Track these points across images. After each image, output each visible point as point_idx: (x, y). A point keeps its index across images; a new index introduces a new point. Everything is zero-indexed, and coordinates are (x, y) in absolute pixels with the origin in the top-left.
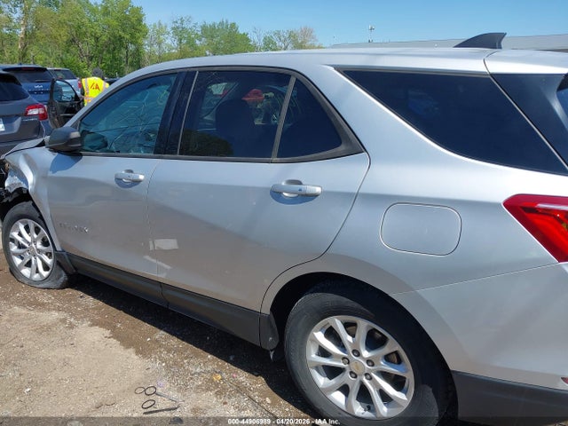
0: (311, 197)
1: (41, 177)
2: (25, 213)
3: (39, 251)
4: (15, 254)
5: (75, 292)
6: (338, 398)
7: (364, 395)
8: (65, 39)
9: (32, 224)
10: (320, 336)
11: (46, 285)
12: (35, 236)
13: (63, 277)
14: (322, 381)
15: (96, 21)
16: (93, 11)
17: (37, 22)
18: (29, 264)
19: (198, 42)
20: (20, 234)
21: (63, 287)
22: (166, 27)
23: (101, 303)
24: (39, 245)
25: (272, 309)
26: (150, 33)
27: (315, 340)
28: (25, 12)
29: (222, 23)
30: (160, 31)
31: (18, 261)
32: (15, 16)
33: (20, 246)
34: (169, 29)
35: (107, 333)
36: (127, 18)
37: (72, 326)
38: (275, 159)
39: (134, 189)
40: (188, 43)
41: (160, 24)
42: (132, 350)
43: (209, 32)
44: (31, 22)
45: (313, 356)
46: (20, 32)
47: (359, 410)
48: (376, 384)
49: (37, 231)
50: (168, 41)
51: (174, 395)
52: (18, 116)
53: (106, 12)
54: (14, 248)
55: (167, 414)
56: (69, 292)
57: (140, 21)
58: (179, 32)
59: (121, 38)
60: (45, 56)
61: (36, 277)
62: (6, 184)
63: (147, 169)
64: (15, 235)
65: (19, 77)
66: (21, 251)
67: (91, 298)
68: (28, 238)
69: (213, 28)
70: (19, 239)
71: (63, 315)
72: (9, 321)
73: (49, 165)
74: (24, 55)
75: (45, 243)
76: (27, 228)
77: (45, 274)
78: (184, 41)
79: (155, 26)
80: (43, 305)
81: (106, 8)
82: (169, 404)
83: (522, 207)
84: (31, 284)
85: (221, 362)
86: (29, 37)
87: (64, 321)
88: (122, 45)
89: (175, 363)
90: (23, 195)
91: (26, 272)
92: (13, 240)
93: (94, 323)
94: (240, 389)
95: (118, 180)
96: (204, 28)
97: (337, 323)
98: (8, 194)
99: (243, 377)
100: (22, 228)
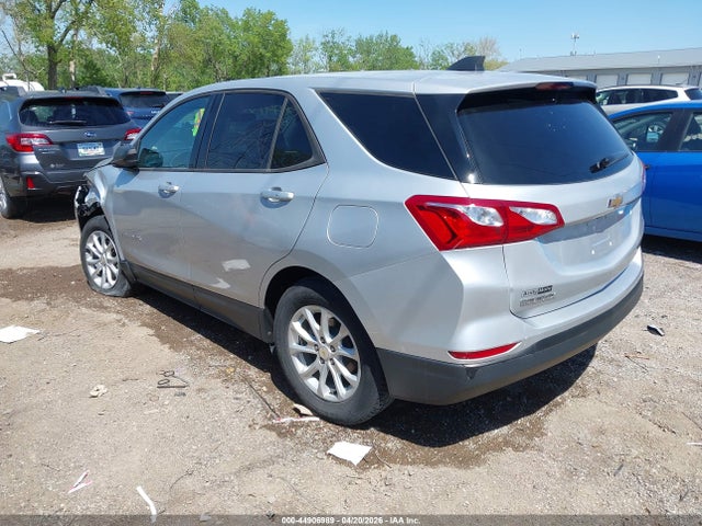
0: (285, 201)
1: (110, 192)
2: (98, 225)
3: (109, 261)
4: (90, 264)
5: (137, 301)
6: (313, 383)
7: (330, 382)
8: (200, 58)
9: (103, 236)
10: (297, 325)
11: (113, 293)
12: (106, 247)
13: (127, 287)
14: (301, 367)
15: (235, 38)
16: (233, 26)
17: (171, 39)
18: (100, 274)
19: (351, 59)
20: (94, 246)
21: (126, 296)
22: (314, 41)
23: (155, 311)
24: (109, 256)
25: (266, 304)
26: (296, 48)
27: (294, 331)
28: (160, 30)
29: (380, 36)
30: (307, 47)
31: (92, 270)
32: (149, 34)
33: (95, 257)
34: (317, 44)
35: (152, 332)
36: (270, 34)
37: (124, 325)
38: (269, 170)
39: (171, 199)
40: (339, 60)
41: (307, 39)
42: (168, 345)
43: (365, 47)
44: (165, 41)
45: (294, 345)
46: (154, 52)
47: (327, 393)
48: (338, 370)
49: (107, 241)
50: (316, 59)
51: (187, 379)
52: (117, 140)
53: (247, 28)
54: (89, 259)
55: (177, 390)
56: (132, 300)
57: (283, 36)
58: (330, 48)
59: (262, 57)
60: (181, 79)
61: (106, 286)
62: (86, 200)
63: (180, 182)
64: (90, 246)
65: (124, 101)
66: (96, 261)
67: (148, 306)
68: (101, 249)
69: (369, 42)
70: (94, 250)
71: (119, 317)
72: (74, 318)
73: (115, 180)
74: (156, 77)
75: (114, 255)
76: (100, 240)
77: (113, 283)
78: (335, 59)
79: (301, 41)
80: (106, 308)
81: (246, 22)
82: (181, 383)
83: (418, 205)
84: (102, 292)
85: (239, 360)
86: (164, 57)
87: (119, 321)
88: (263, 64)
89: (200, 358)
90: (97, 210)
91: (98, 281)
92: (89, 251)
93: (144, 324)
94: (246, 379)
95: (161, 191)
96: (359, 43)
97: (308, 313)
98: (88, 209)
99: (253, 372)
100: (95, 238)
